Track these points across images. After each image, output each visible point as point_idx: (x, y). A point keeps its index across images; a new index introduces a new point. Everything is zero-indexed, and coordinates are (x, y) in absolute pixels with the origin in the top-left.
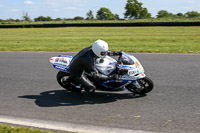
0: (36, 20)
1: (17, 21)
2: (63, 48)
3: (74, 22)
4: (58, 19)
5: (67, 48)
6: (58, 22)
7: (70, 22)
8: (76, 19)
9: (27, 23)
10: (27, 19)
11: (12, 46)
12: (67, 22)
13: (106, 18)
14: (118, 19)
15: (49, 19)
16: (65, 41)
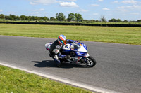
0: (110, 21)
1: (97, 21)
2: (129, 42)
3: (137, 24)
4: (126, 21)
5: (132, 42)
6: (125, 23)
7: (134, 24)
9: (104, 23)
10: (103, 20)
11: (93, 38)
12: (132, 24)
15: (119, 21)
16: (130, 37)
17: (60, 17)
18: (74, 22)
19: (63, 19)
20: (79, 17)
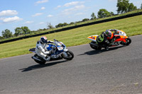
0: (57, 27)
1: (44, 29)
2: (77, 43)
3: (83, 23)
4: (72, 23)
5: (80, 43)
6: (71, 26)
7: (80, 24)
8: (84, 20)
9: (51, 30)
10: (51, 27)
12: (78, 24)
13: (105, 16)
14: (113, 15)
15: (65, 24)
16: (78, 38)
17: (7, 34)
18: (22, 36)
19: (10, 36)
20: (25, 30)
